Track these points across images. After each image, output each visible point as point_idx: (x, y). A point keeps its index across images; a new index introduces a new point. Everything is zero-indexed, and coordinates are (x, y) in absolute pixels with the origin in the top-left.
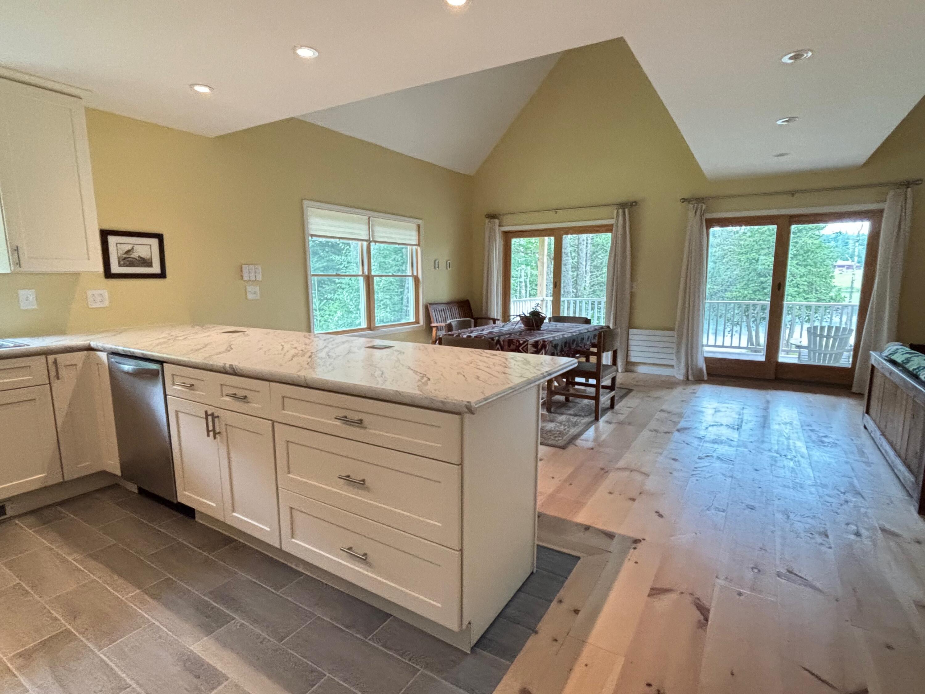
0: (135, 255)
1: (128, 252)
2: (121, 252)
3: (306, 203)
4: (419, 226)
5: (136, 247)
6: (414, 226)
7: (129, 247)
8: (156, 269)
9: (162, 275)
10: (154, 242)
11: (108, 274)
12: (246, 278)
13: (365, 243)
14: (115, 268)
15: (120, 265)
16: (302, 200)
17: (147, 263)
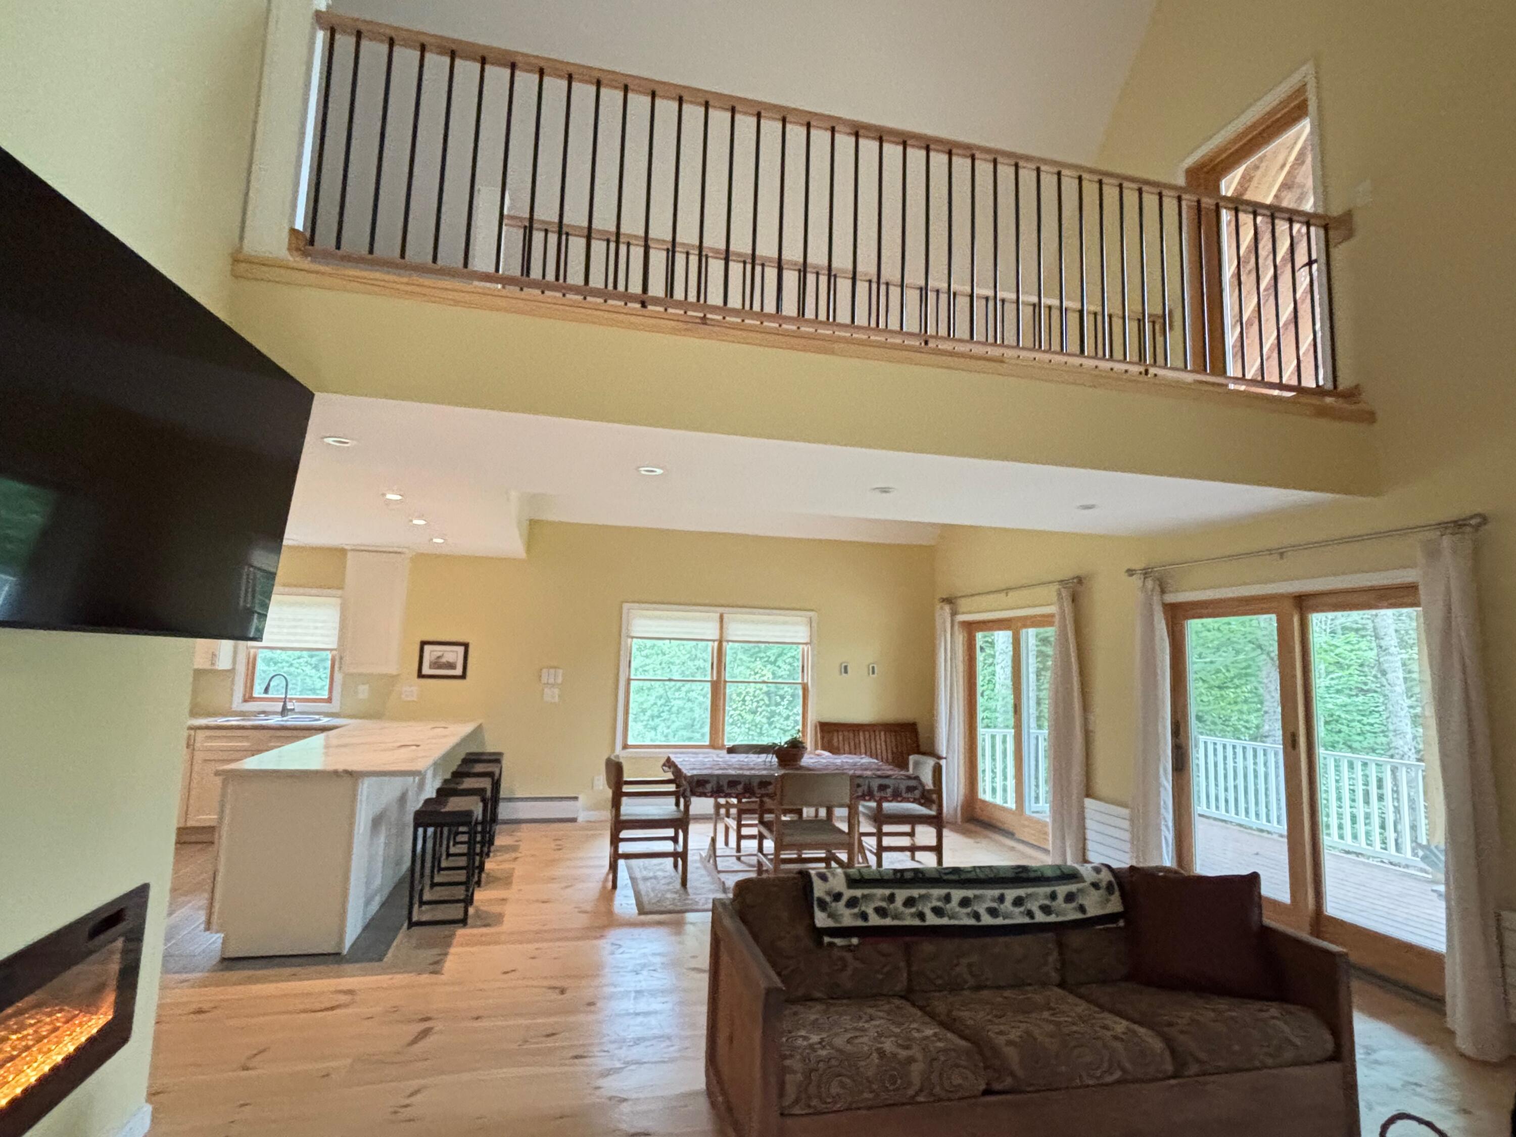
0: (444, 660)
1: (439, 657)
2: (433, 658)
3: (626, 606)
4: (811, 618)
5: (446, 654)
6: (805, 620)
7: (440, 654)
8: (458, 671)
9: (463, 676)
10: (461, 649)
11: (420, 675)
12: (544, 679)
13: (716, 644)
14: (426, 670)
15: (430, 667)
16: (622, 602)
17: (452, 666)
